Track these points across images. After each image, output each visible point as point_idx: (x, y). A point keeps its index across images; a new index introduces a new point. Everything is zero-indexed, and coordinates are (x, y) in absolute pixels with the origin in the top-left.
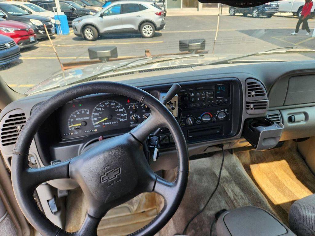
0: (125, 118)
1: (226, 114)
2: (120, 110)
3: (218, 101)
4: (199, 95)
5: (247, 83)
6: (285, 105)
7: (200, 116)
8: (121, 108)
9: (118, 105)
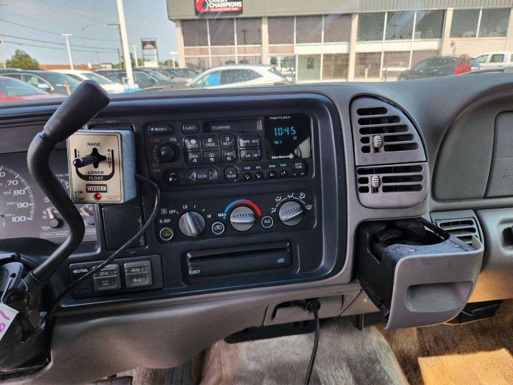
0: (28, 216)
1: (303, 207)
2: (18, 192)
3: (274, 166)
4: (213, 145)
5: (354, 111)
6: (490, 195)
7: (223, 212)
8: (20, 186)
9: (13, 178)
